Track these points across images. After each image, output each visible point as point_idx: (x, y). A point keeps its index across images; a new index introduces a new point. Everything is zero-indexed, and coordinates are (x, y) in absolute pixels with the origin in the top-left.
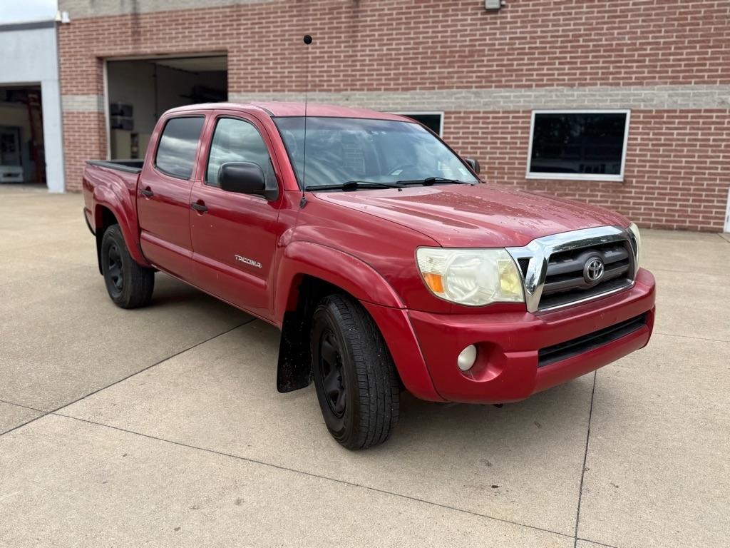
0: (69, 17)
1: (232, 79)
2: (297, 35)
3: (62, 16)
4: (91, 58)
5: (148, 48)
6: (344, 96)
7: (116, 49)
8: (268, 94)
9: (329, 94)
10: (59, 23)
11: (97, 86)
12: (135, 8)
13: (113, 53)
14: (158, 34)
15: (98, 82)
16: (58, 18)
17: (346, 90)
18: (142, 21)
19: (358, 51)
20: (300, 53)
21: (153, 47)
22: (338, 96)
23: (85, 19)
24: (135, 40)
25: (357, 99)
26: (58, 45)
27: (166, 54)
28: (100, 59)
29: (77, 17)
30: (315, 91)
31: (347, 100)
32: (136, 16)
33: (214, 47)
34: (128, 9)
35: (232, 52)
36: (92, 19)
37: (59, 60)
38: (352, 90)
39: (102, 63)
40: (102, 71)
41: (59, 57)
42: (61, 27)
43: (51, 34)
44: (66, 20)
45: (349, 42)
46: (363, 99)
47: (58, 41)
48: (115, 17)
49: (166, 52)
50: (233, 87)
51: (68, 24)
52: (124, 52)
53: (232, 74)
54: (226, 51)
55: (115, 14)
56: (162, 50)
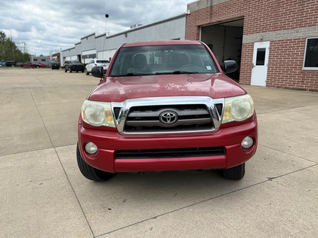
0: (190, 12)
1: (245, 29)
2: (275, 4)
3: (188, 12)
4: (195, 27)
5: (215, 20)
6: (295, 30)
7: (204, 22)
8: (259, 34)
9: (288, 30)
10: (187, 14)
11: (197, 38)
12: (211, 4)
13: (203, 23)
14: (219, 13)
15: (197, 36)
16: (187, 13)
17: (297, 27)
18: (213, 9)
19: (305, 7)
20: (275, 12)
21: (216, 19)
22: (293, 31)
23: (195, 12)
24: (211, 17)
25: (302, 32)
26: (186, 23)
27: (221, 21)
28: (199, 27)
29: (193, 11)
30: (281, 30)
31: (297, 32)
32: (211, 7)
33: (239, 15)
34: (209, 5)
35: (246, 16)
36: (197, 11)
37: (186, 29)
38: (300, 27)
39: (200, 29)
40: (199, 32)
41: (186, 27)
42: (187, 16)
43: (184, 19)
44: (189, 13)
45: (301, 3)
46: (306, 31)
47: (186, 21)
48: (205, 9)
49: (221, 20)
50: (245, 32)
51: (190, 14)
52: (207, 23)
53: (245, 26)
54: (244, 16)
55: (204, 8)
56: (219, 20)
